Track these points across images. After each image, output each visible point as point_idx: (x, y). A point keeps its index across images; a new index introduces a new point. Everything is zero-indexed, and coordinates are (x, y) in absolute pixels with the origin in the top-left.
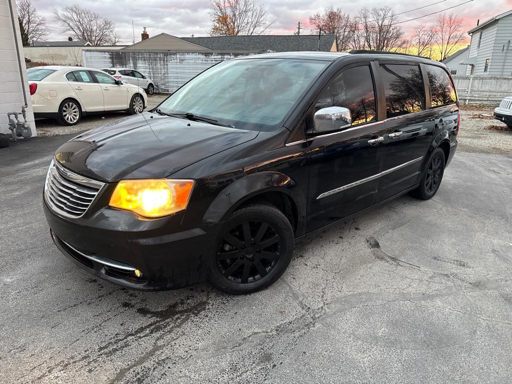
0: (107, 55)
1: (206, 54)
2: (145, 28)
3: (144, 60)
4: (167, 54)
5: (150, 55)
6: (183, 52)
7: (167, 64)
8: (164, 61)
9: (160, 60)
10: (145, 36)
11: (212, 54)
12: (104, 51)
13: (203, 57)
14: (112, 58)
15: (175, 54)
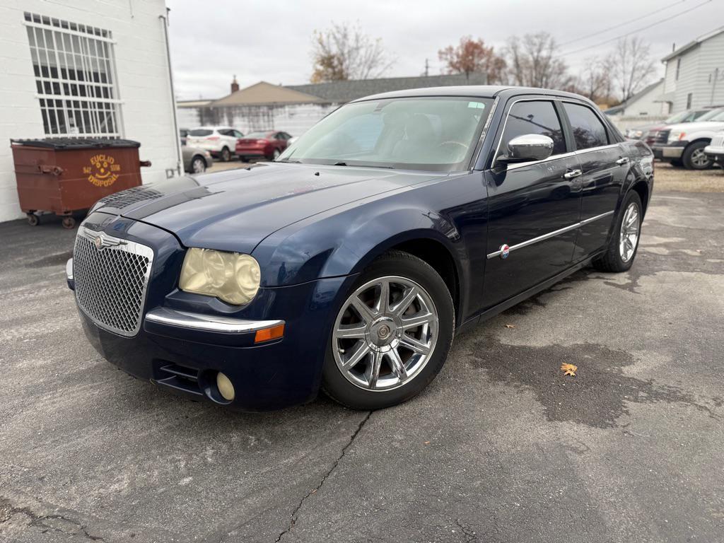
0: (194, 112)
1: (324, 105)
2: (235, 76)
3: (243, 116)
4: (272, 106)
5: (250, 110)
6: (293, 104)
7: (273, 121)
8: (268, 116)
9: (264, 115)
10: (235, 87)
11: (330, 104)
12: (190, 107)
13: (318, 108)
14: (201, 115)
15: (282, 106)
